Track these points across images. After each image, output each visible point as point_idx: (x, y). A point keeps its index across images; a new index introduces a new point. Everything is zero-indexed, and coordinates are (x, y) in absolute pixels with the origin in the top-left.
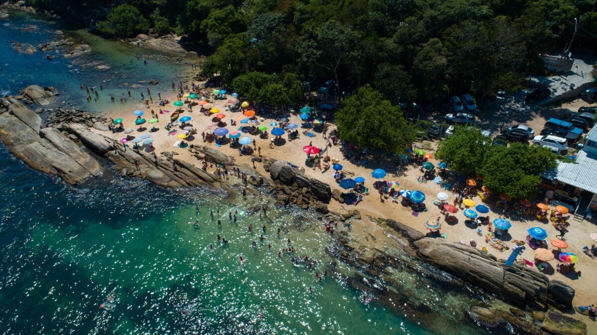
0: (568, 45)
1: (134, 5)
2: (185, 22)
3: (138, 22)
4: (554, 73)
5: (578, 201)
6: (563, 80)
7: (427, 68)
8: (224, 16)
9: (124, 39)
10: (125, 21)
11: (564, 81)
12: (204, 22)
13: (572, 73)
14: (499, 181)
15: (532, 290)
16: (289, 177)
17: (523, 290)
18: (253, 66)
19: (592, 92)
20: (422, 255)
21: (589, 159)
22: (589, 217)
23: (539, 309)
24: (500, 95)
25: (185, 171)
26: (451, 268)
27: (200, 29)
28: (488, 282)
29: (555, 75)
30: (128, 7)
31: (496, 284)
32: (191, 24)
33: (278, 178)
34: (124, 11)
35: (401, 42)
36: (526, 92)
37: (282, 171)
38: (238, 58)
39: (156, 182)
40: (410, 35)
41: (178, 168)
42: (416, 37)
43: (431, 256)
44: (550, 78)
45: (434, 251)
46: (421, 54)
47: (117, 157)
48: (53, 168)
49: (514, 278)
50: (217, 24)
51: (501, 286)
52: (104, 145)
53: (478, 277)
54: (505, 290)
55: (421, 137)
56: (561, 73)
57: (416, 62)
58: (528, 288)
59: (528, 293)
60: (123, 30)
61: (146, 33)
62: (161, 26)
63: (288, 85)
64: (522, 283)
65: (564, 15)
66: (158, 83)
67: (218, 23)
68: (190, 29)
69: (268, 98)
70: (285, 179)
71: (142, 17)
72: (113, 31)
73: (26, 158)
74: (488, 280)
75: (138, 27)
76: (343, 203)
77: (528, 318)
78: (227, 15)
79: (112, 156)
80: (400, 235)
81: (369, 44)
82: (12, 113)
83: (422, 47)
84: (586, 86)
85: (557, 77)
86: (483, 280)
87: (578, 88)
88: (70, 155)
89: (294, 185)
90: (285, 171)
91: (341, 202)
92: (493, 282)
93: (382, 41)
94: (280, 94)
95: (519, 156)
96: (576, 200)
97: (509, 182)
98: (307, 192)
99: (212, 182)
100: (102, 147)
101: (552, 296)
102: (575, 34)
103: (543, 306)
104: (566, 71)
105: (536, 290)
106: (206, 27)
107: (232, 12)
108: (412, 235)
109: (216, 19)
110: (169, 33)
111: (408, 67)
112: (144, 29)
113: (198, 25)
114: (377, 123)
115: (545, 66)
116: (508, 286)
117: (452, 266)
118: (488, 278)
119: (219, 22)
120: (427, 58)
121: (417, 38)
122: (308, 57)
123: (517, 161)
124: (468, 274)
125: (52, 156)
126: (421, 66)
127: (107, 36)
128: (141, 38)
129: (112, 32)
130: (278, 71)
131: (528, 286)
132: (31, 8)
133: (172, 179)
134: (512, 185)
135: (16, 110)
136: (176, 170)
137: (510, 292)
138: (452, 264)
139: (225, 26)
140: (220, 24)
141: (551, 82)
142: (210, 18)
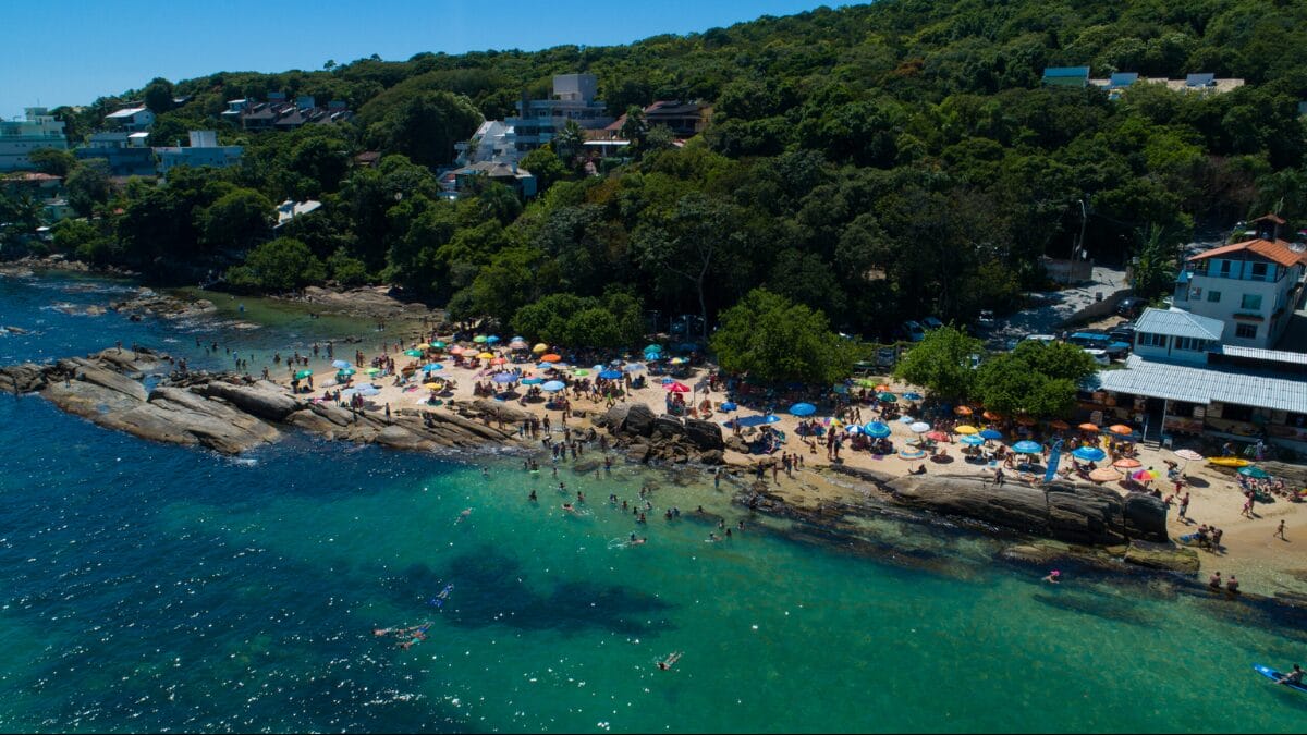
0: (1079, 236)
1: (301, 239)
2: (403, 255)
3: (304, 268)
4: (1067, 285)
5: (1144, 420)
6: (1081, 293)
7: (859, 257)
8: (482, 235)
9: (278, 294)
10: (283, 266)
11: (1085, 294)
12: (443, 249)
13: (1094, 283)
14: (1009, 392)
15: (1097, 512)
16: (644, 423)
17: (1084, 514)
18: (552, 287)
19: (1133, 302)
20: (904, 496)
21: (1146, 363)
22: (1168, 441)
23: (1116, 542)
24: (984, 317)
25: (450, 425)
26: (957, 505)
27: (434, 263)
28: (1023, 513)
29: (1070, 288)
30: (289, 242)
31: (1037, 512)
32: (416, 255)
33: (624, 428)
34: (280, 247)
35: (811, 221)
36: (1026, 313)
37: (630, 414)
38: (522, 280)
39: (395, 443)
40: (824, 213)
41: (436, 423)
42: (834, 213)
43: (919, 495)
44: (1062, 293)
45: (922, 487)
46: (846, 237)
47: (311, 419)
48: (189, 435)
49: (1064, 499)
50: (469, 250)
51: (1046, 515)
52: (285, 402)
53: (1004, 509)
54: (1054, 519)
55: (863, 371)
56: (1078, 285)
57: (840, 248)
58: (1090, 510)
59: (1091, 518)
60: (277, 280)
61: (321, 285)
62: (351, 272)
63: (619, 311)
64: (1079, 504)
65: (1059, 176)
66: (360, 341)
67: (470, 247)
68: (414, 264)
69: (584, 331)
70: (636, 427)
71: (313, 258)
72: (258, 281)
73: (132, 426)
74: (1023, 510)
75: (305, 275)
76: (748, 453)
77: (1101, 554)
78: (489, 233)
79: (302, 418)
80: (859, 480)
81: (760, 225)
82: (84, 378)
83: (845, 228)
84: (1120, 295)
85: (1073, 291)
86: (1015, 511)
87: (1109, 298)
88: (221, 418)
89: (654, 435)
90: (637, 414)
91: (743, 452)
92: (1031, 511)
93: (778, 222)
94: (605, 323)
95: (1034, 355)
96: (1141, 419)
97: (1026, 391)
98: (681, 441)
99: (501, 439)
100: (282, 404)
101: (1132, 523)
102: (1084, 221)
103: (1122, 536)
104: (1084, 281)
105: (1103, 509)
106: (447, 256)
107: (495, 229)
108: (879, 477)
109: (466, 241)
110: (365, 284)
111: (828, 256)
112: (319, 277)
113: (431, 256)
114: (787, 332)
115: (1049, 276)
116: (1054, 512)
117: (957, 501)
118: (1021, 506)
119: (473, 245)
120: (857, 241)
121: (836, 216)
122: (655, 253)
123: (1033, 363)
124: (987, 508)
125: (183, 418)
126: (848, 255)
127: (245, 291)
128: (310, 292)
129: (256, 282)
130: (598, 293)
131: (1089, 506)
132: (79, 263)
133: (426, 438)
134: (1031, 394)
135: (90, 374)
136: (431, 426)
137: (1063, 520)
138: (958, 498)
139: (485, 252)
140: (474, 249)
141: (1064, 296)
142: (455, 241)
